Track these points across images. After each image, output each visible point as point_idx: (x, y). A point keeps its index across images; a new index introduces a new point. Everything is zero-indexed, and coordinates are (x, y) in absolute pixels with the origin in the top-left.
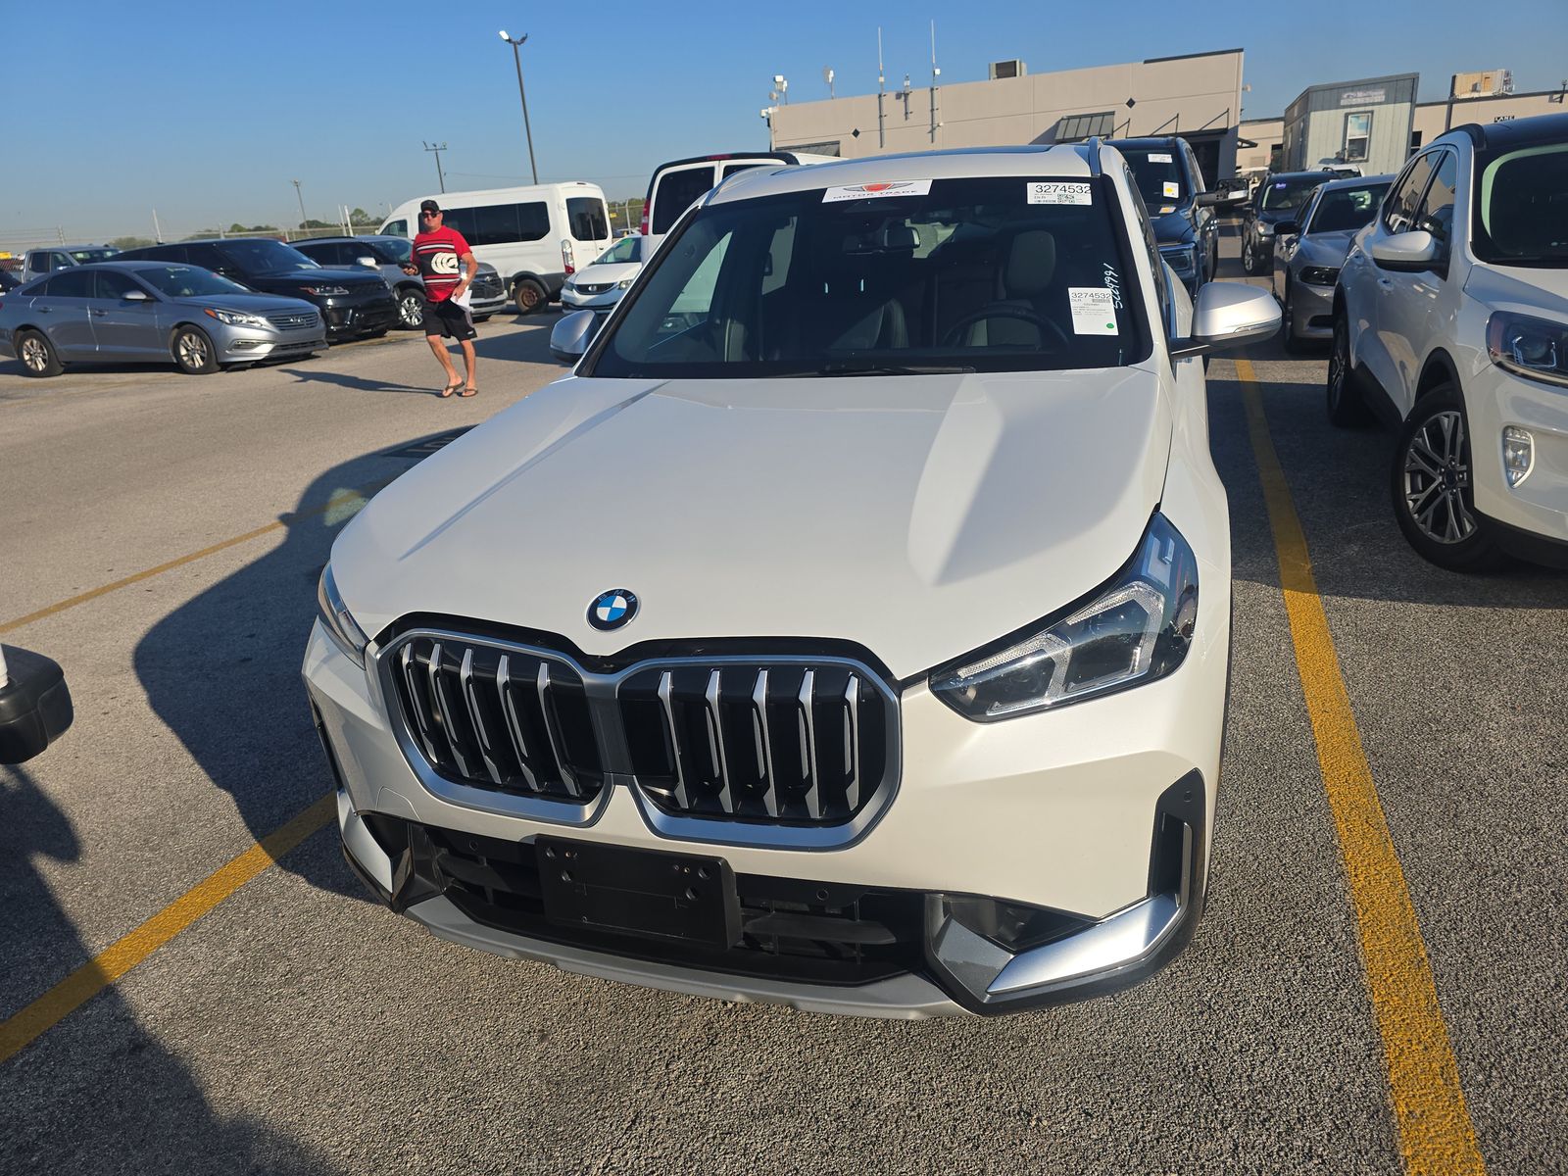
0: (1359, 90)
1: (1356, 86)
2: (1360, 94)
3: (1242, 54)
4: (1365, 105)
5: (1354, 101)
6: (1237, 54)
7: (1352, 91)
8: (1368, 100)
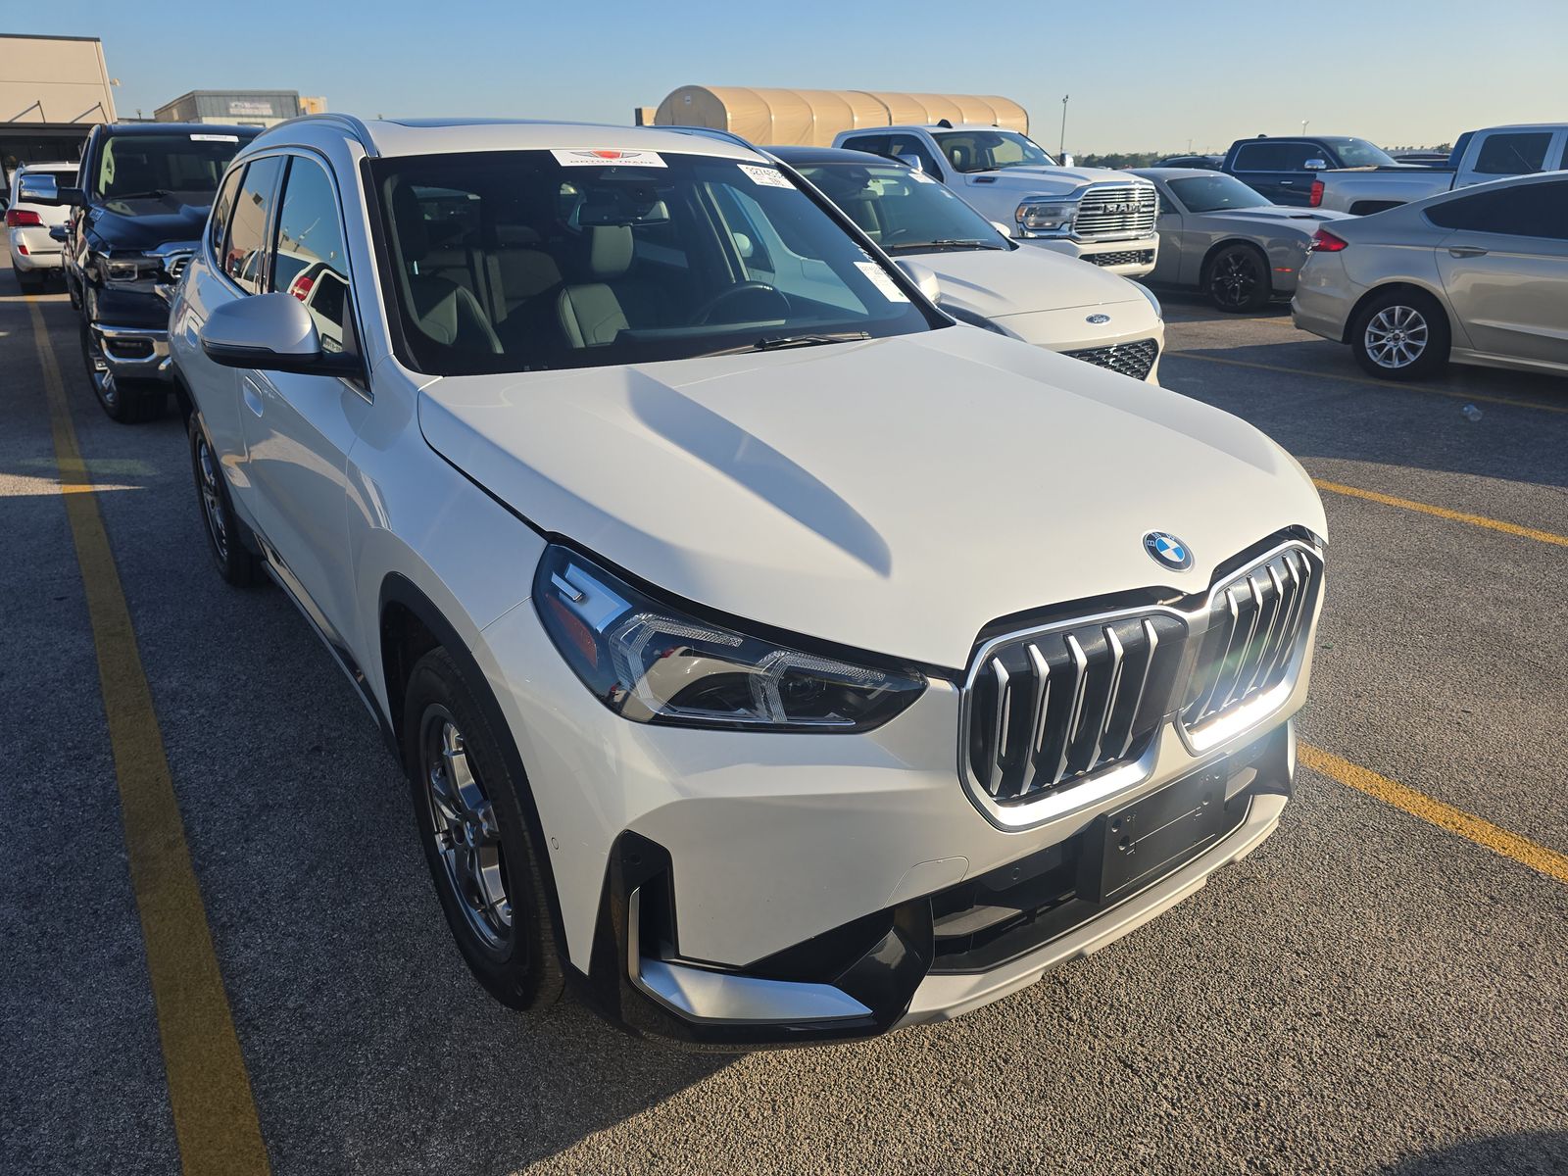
0: (246, 101)
1: (242, 96)
2: (247, 105)
3: (99, 44)
4: (256, 116)
5: (243, 112)
6: (93, 43)
7: (239, 100)
8: (257, 112)
